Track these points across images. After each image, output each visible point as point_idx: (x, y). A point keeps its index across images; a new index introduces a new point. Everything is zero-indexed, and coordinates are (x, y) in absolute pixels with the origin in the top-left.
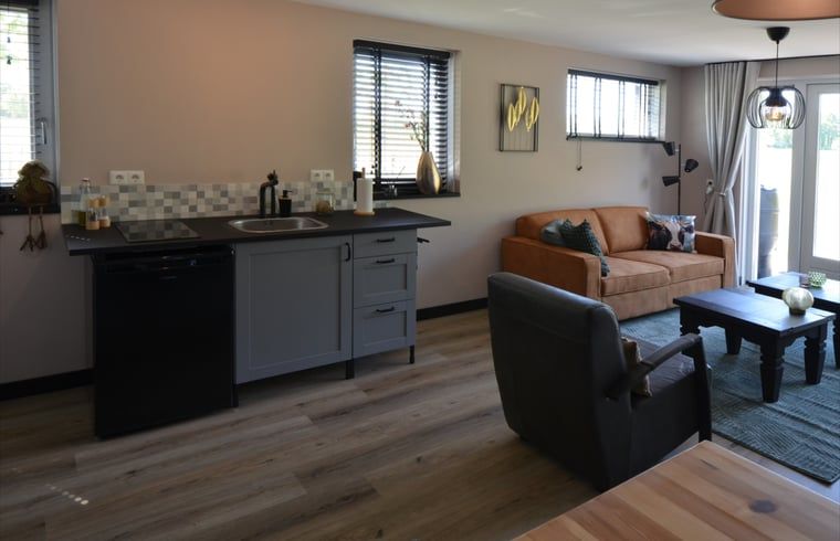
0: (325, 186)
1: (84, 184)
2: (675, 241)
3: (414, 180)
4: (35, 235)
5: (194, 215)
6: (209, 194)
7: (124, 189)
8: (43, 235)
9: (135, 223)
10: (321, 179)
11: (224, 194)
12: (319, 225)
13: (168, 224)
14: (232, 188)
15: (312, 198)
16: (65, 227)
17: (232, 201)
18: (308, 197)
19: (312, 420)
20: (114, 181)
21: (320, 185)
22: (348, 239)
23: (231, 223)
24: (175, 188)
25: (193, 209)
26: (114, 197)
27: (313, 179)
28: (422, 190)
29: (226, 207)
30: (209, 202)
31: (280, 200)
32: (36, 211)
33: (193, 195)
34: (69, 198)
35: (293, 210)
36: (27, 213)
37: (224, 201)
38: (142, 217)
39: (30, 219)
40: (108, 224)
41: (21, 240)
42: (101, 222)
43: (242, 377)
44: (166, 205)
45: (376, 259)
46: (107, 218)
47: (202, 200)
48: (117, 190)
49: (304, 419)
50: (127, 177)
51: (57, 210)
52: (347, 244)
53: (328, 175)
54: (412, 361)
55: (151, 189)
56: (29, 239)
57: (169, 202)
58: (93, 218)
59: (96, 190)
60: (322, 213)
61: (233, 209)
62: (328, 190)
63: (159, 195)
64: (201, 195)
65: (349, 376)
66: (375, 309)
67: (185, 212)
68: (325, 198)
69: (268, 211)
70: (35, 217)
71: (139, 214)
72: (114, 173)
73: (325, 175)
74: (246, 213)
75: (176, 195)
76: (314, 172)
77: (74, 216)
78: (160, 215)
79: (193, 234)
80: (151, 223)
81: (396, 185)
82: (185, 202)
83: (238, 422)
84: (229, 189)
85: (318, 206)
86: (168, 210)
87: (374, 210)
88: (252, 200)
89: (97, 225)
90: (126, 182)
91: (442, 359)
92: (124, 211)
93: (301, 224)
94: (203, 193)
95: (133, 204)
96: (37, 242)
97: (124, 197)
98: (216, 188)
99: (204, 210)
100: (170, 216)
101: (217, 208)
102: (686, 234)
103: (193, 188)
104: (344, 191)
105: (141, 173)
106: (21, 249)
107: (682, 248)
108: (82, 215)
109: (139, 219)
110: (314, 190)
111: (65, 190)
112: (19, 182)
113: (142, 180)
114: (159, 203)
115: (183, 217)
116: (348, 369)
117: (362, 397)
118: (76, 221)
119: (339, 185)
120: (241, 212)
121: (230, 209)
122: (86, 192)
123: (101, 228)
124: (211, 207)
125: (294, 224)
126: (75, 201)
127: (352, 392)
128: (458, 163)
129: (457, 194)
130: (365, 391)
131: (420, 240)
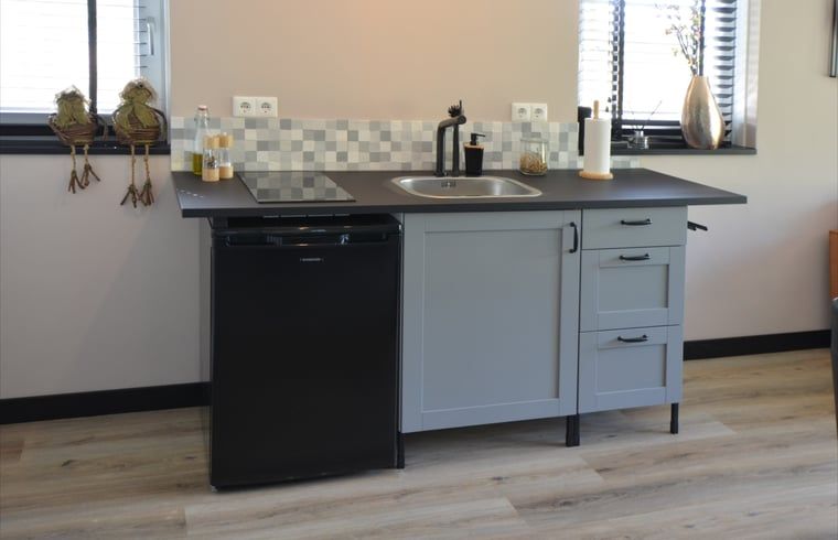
0: (535, 129)
1: (201, 112)
3: (677, 123)
4: (140, 185)
5: (343, 167)
6: (365, 135)
7: (251, 123)
8: (148, 185)
9: (264, 174)
10: (528, 117)
11: (386, 136)
12: (528, 192)
13: (309, 179)
14: (396, 126)
15: (514, 146)
16: (175, 175)
17: (396, 147)
18: (507, 146)
19: (516, 507)
20: (239, 111)
21: (526, 127)
22: (574, 216)
23: (395, 181)
24: (318, 124)
25: (342, 157)
26: (239, 135)
27: (516, 116)
28: (690, 142)
29: (387, 156)
30: (364, 147)
31: (466, 149)
32: (140, 151)
33: (342, 136)
34: (181, 134)
35: (486, 165)
36: (129, 153)
37: (385, 147)
38: (274, 166)
39: (134, 162)
40: (230, 174)
41: (124, 191)
42: (222, 170)
43: (409, 424)
44: (305, 149)
45: (619, 253)
46: (229, 165)
47: (355, 145)
48: (241, 124)
49: (503, 504)
50: (254, 105)
51: (167, 151)
52: (572, 225)
53: (539, 111)
54: (674, 429)
55: (286, 124)
56: (132, 190)
57: (309, 146)
58: (211, 165)
59: (215, 123)
60: (529, 173)
61: (397, 161)
62: (539, 135)
63: (296, 134)
64: (353, 136)
65: (572, 441)
66: (616, 335)
67: (331, 163)
68: (534, 148)
69: (448, 165)
70: (139, 159)
71: (270, 162)
72: (239, 100)
73: (534, 110)
74: (416, 167)
75: (319, 136)
76: (517, 105)
77: (186, 160)
78: (297, 165)
79: (342, 195)
80: (286, 175)
81: (647, 132)
82: (331, 146)
83: (405, 493)
84: (393, 129)
85: (523, 161)
86: (308, 157)
87: (612, 171)
88: (426, 147)
89: (215, 176)
90: (254, 112)
91: (727, 432)
92: (251, 156)
93: (499, 189)
94: (357, 132)
95: (263, 146)
96: (141, 195)
97: (252, 135)
98: (374, 126)
99: (358, 160)
100: (311, 167)
101: (376, 157)
103: (342, 125)
104: (564, 137)
105: (273, 101)
106: (122, 204)
108: (197, 159)
109: (271, 168)
110: (517, 136)
111: (176, 123)
112: (121, 109)
113: (274, 112)
114: (297, 146)
115: (327, 169)
116: (571, 430)
117: (593, 481)
118: (190, 168)
119: (555, 128)
120: (409, 164)
121: (394, 159)
122: (203, 126)
123: (221, 179)
124: (367, 156)
125: (486, 188)
126: (188, 138)
127: (578, 469)
128: (754, 96)
129: (750, 150)
130: (599, 471)
131: (692, 226)
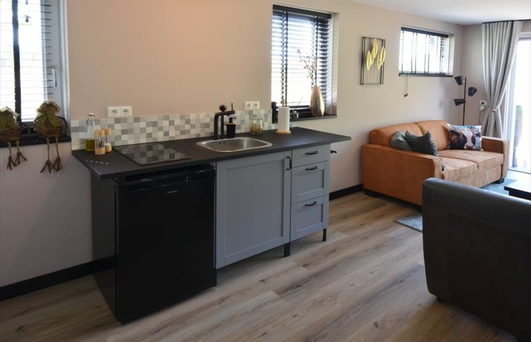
0: (254, 113)
1: (90, 118)
2: (469, 143)
3: (308, 106)
4: (52, 160)
5: (167, 139)
6: (178, 122)
7: (118, 121)
8: (58, 160)
9: (126, 146)
10: (251, 108)
11: (188, 122)
12: (266, 144)
13: (149, 146)
14: (193, 117)
15: (246, 123)
16: (74, 153)
17: (193, 127)
18: (243, 122)
19: (278, 294)
20: (110, 115)
21: (250, 112)
22: (288, 153)
23: (198, 143)
24: (154, 118)
25: (166, 134)
26: (112, 127)
27: (246, 108)
28: (313, 114)
29: (189, 132)
30: (177, 128)
31: (228, 125)
32: (53, 141)
33: (166, 123)
34: (78, 129)
35: (237, 131)
36: (46, 143)
37: (187, 127)
38: (131, 142)
39: (49, 148)
40: (110, 149)
41: (42, 164)
42: (106, 147)
44: (147, 132)
45: (305, 167)
46: (109, 144)
48: (112, 122)
49: (271, 293)
50: (120, 111)
51: (69, 140)
52: (288, 157)
53: (256, 105)
54: (324, 239)
55: (137, 120)
56: (48, 163)
57: (149, 130)
58: (101, 145)
59: (98, 122)
60: (255, 134)
61: (193, 133)
62: (256, 116)
63: (143, 124)
64: (172, 123)
65: (287, 254)
66: (303, 204)
67: (160, 137)
68: (255, 122)
69: (219, 133)
70: (52, 146)
71: (128, 140)
72: (111, 109)
73: (254, 105)
74: (203, 135)
75: (154, 124)
76: (247, 103)
77: (81, 143)
78: (143, 140)
80: (137, 146)
81: (298, 111)
82: (161, 129)
84: (191, 118)
85: (251, 128)
86: (149, 135)
87: (291, 129)
88: (207, 125)
89: (103, 151)
90: (120, 114)
91: (344, 236)
92: (118, 138)
93: (246, 144)
94: (173, 121)
95: (124, 132)
96: (54, 166)
97: (118, 127)
98: (182, 117)
99: (174, 135)
100: (151, 140)
101: (183, 132)
102: (477, 138)
103: (166, 118)
104: (266, 116)
105: (129, 108)
106: (42, 172)
107: (474, 148)
108: (91, 143)
110: (247, 117)
111: (74, 123)
112: (38, 118)
113: (130, 114)
114: (143, 130)
115: (159, 140)
116: (286, 250)
117: (302, 272)
118: (84, 147)
119: (263, 112)
120: (199, 135)
121: (191, 133)
122: (92, 124)
123: (106, 152)
124: (178, 132)
126: (82, 131)
127: (295, 267)
128: (335, 94)
129: (334, 115)
130: (304, 266)
131: (332, 152)
